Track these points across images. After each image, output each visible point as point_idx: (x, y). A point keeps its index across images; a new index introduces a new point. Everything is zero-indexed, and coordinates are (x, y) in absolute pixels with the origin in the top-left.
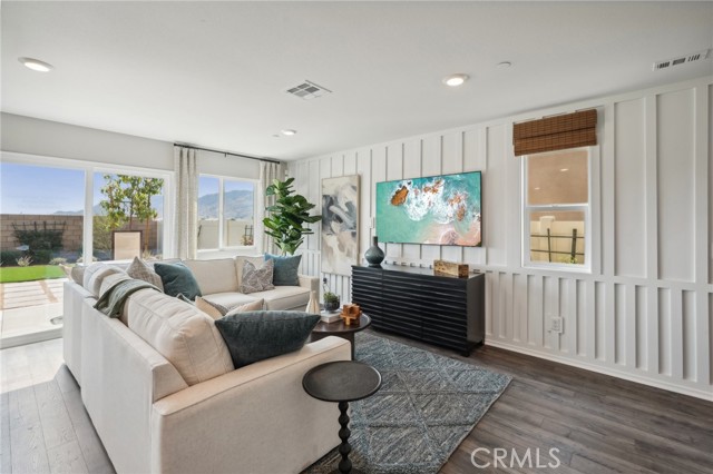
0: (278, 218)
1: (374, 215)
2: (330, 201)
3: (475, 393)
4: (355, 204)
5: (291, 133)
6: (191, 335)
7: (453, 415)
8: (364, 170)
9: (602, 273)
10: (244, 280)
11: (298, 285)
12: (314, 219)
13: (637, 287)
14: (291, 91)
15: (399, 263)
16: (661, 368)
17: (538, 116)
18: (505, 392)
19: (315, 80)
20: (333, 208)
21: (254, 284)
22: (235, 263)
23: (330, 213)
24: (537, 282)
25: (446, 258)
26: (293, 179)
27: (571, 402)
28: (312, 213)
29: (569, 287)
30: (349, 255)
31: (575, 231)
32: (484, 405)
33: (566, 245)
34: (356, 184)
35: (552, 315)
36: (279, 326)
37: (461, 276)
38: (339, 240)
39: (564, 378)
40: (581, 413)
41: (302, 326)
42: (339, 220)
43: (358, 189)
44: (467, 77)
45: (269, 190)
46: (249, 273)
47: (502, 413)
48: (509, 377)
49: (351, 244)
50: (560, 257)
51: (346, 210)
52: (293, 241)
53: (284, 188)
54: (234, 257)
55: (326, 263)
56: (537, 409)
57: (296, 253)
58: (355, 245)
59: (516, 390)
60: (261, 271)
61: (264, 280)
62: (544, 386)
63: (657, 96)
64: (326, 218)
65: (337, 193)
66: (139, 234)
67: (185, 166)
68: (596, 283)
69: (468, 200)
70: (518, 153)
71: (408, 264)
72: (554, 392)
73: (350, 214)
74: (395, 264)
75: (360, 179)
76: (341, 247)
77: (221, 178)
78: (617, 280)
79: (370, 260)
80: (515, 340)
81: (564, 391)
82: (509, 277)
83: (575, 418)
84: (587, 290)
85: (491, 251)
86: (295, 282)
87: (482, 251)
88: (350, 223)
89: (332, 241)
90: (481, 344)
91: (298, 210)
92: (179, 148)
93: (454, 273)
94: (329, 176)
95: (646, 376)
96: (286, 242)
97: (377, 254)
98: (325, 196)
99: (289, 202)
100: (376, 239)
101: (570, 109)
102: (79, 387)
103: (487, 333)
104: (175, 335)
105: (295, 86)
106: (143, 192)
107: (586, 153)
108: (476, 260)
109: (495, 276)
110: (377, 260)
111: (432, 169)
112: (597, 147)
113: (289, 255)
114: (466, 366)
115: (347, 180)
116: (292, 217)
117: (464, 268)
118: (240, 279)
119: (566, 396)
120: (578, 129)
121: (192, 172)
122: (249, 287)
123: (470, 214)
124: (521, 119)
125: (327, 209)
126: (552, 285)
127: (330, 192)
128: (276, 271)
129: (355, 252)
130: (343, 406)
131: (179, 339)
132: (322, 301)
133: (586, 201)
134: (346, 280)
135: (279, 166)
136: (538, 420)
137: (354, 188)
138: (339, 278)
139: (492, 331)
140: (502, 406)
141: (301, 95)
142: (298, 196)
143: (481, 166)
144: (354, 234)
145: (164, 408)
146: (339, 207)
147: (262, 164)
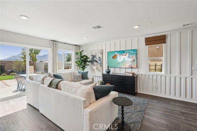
0: (79, 61)
1: (107, 60)
2: (94, 57)
3: (141, 104)
4: (101, 57)
5: (87, 38)
7: (139, 109)
8: (104, 48)
9: (167, 74)
10: (74, 78)
11: (88, 79)
12: (90, 62)
13: (175, 77)
14: (93, 27)
15: (114, 73)
16: (180, 96)
17: (151, 36)
18: (148, 103)
19: (101, 25)
20: (94, 58)
21: (77, 79)
22: (71, 74)
23: (94, 60)
24: (151, 77)
25: (127, 71)
26: (83, 51)
27: (163, 104)
28: (88, 60)
29: (159, 78)
30: (99, 71)
31: (156, 64)
32: (144, 106)
34: (101, 52)
35: (155, 84)
37: (133, 76)
38: (96, 67)
39: (159, 99)
42: (97, 62)
43: (102, 53)
44: (139, 26)
45: (77, 53)
46: (76, 76)
47: (149, 108)
48: (147, 100)
49: (100, 68)
50: (153, 70)
51: (99, 59)
52: (83, 68)
53: (81, 53)
54: (71, 72)
55: (93, 73)
56: (156, 106)
57: (86, 70)
58: (101, 68)
59: (150, 102)
60: (79, 76)
61: (80, 78)
62: (155, 101)
63: (180, 32)
64: (92, 62)
65: (96, 54)
67: (54, 48)
68: (165, 76)
70: (146, 45)
71: (117, 73)
72: (158, 103)
73: (100, 60)
74: (113, 73)
75: (102, 51)
76: (97, 69)
77: (63, 50)
78: (170, 75)
79: (106, 72)
81: (160, 102)
82: (144, 76)
83: (166, 108)
84: (163, 78)
85: (139, 69)
87: (137, 69)
88: (100, 63)
89: (94, 67)
90: (137, 92)
91: (85, 59)
92: (53, 42)
93: (131, 75)
94: (93, 50)
95: (177, 98)
97: (108, 71)
98: (92, 55)
99: (82, 57)
100: (108, 67)
101: (159, 35)
103: (138, 90)
105: (95, 26)
106: (34, 54)
107: (163, 45)
108: (135, 71)
109: (140, 75)
110: (109, 72)
111: (123, 49)
112: (166, 44)
113: (82, 71)
114: (136, 98)
115: (99, 51)
116: (83, 61)
117: (133, 74)
119: (162, 103)
120: (161, 39)
121: (56, 48)
122: (76, 80)
124: (147, 36)
125: (93, 59)
126: (155, 77)
127: (94, 54)
128: (82, 76)
129: (101, 70)
131: (88, 93)
133: (162, 57)
134: (100, 78)
135: (78, 47)
136: (157, 108)
137: (101, 53)
138: (96, 77)
140: (148, 106)
141: (95, 29)
142: (84, 55)
143: (136, 48)
144: (101, 66)
146: (96, 58)
147: (74, 46)
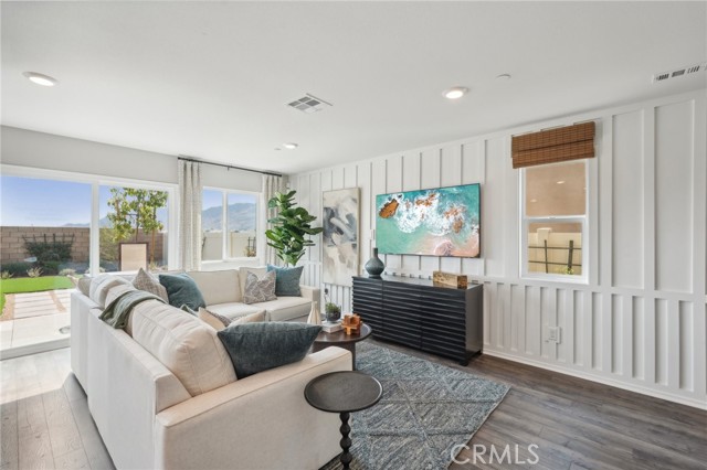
0: (280, 230)
1: (374, 227)
2: (331, 213)
3: (474, 402)
4: (356, 216)
5: (293, 147)
6: (193, 347)
7: (452, 424)
8: (364, 182)
9: (599, 283)
10: (247, 291)
11: (300, 296)
12: (316, 231)
13: (634, 297)
14: (292, 104)
15: (399, 274)
16: (657, 378)
17: (536, 129)
18: (503, 401)
19: (316, 94)
20: (334, 220)
21: (257, 294)
22: (238, 274)
23: (331, 225)
24: (534, 293)
25: (445, 270)
26: (294, 192)
27: (569, 411)
28: (313, 225)
29: (566, 297)
30: (349, 266)
31: (571, 242)
32: (482, 414)
33: (563, 256)
34: (356, 197)
35: (549, 325)
36: (281, 337)
37: (459, 287)
38: (340, 251)
39: (561, 387)
40: (578, 422)
41: (304, 337)
42: (340, 231)
43: (359, 201)
44: (466, 90)
45: (271, 202)
46: (252, 284)
47: (501, 422)
48: (507, 386)
49: (352, 255)
50: (557, 268)
51: (347, 222)
52: (295, 253)
53: (286, 201)
54: (237, 268)
55: (327, 274)
56: (535, 417)
57: (298, 265)
58: (356, 256)
59: (514, 399)
60: (264, 282)
61: (266, 290)
62: (542, 395)
63: (656, 108)
64: (327, 230)
65: (338, 205)
66: (145, 245)
67: (189, 179)
68: (593, 293)
69: (466, 213)
70: (516, 165)
71: (408, 275)
72: (552, 401)
73: (350, 225)
74: (394, 275)
75: (360, 192)
76: (342, 259)
77: (225, 191)
78: (614, 290)
79: (370, 271)
80: (513, 349)
81: (562, 400)
82: (506, 288)
83: (573, 427)
84: (584, 300)
85: (490, 262)
86: (296, 293)
87: (480, 262)
88: (351, 235)
89: (333, 252)
90: (479, 353)
91: (300, 222)
92: (183, 162)
93: (453, 284)
94: (330, 189)
95: (642, 386)
96: (288, 253)
97: (377, 266)
98: (326, 209)
99: (291, 214)
100: (376, 251)
101: (568, 122)
102: (86, 396)
103: (485, 342)
104: (178, 346)
105: (296, 99)
106: (149, 204)
107: (583, 165)
108: (474, 271)
109: (493, 287)
110: (377, 271)
111: (431, 182)
112: (595, 160)
113: (291, 266)
114: (465, 376)
115: (347, 193)
116: (294, 229)
117: (462, 279)
118: (243, 290)
119: (563, 405)
120: (576, 141)
121: (196, 185)
122: (252, 297)
123: (468, 226)
124: (520, 132)
125: (328, 221)
126: (550, 295)
127: (331, 205)
128: (278, 282)
129: (355, 263)
130: (344, 416)
131: (182, 350)
132: (323, 311)
133: (583, 213)
134: (346, 290)
135: (281, 179)
136: (532, 427)
137: (354, 200)
138: (340, 289)
139: (490, 340)
140: (500, 415)
141: (302, 108)
142: (299, 209)
143: (479, 179)
144: (354, 246)
145: (166, 419)
146: (339, 219)
147: (264, 177)
